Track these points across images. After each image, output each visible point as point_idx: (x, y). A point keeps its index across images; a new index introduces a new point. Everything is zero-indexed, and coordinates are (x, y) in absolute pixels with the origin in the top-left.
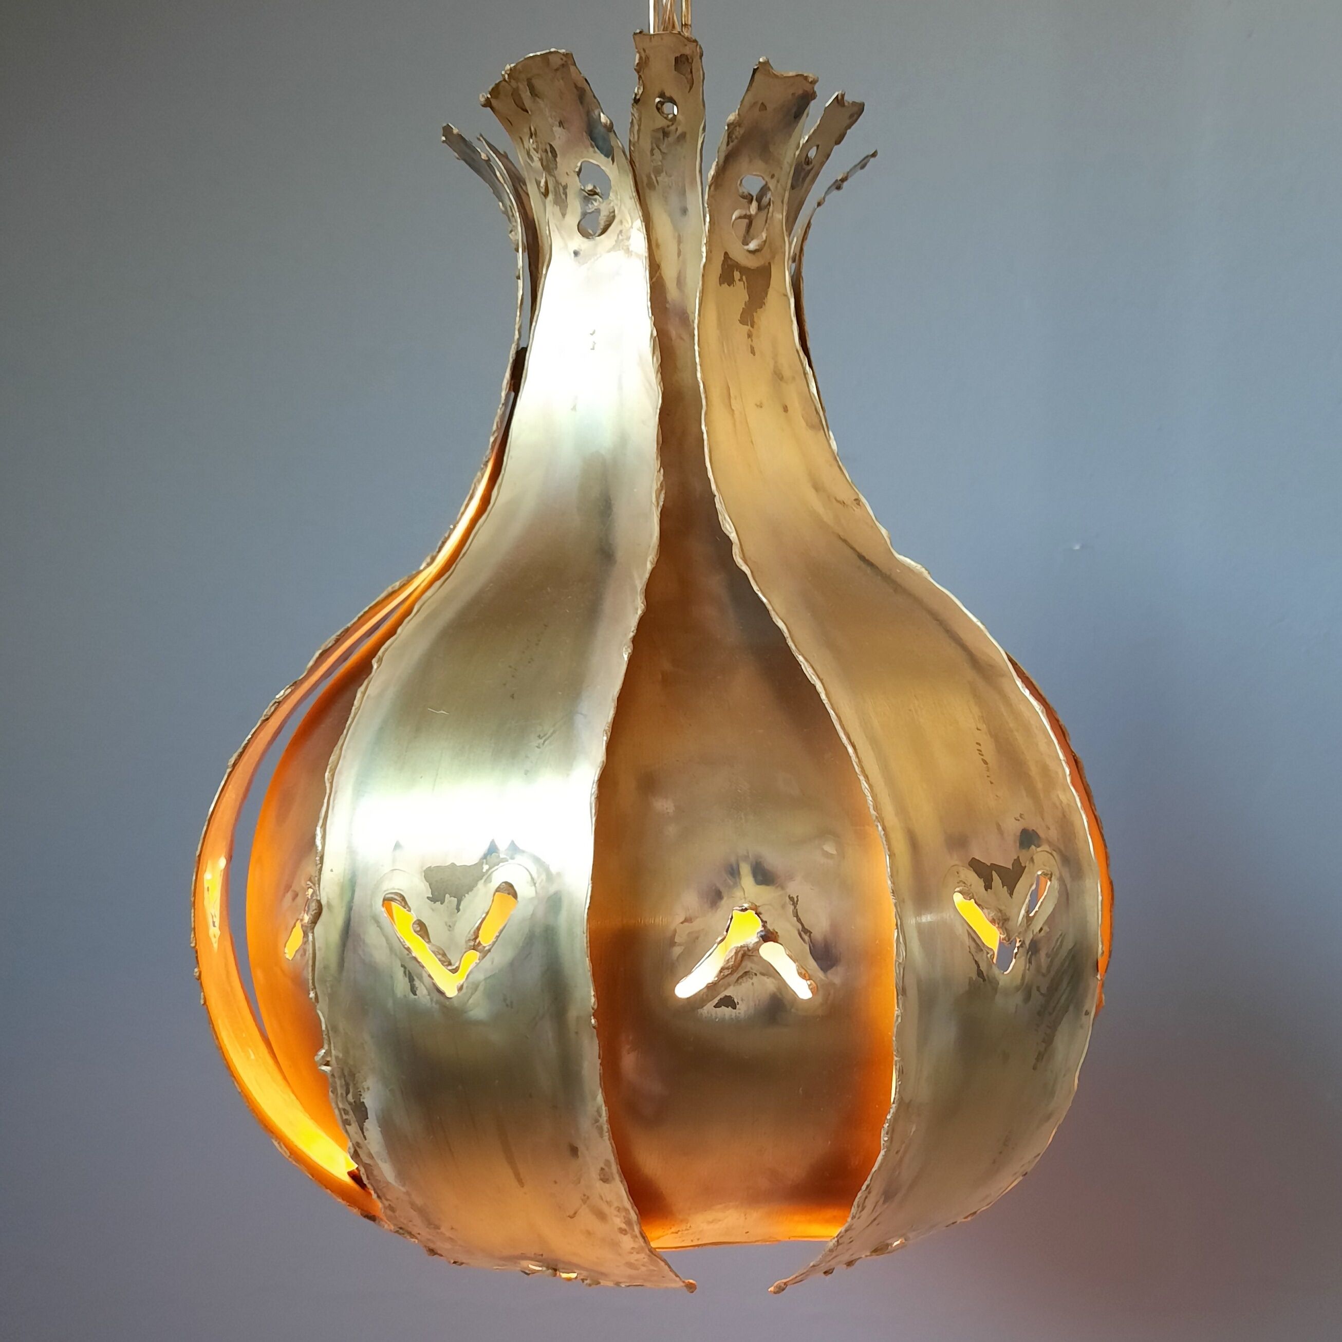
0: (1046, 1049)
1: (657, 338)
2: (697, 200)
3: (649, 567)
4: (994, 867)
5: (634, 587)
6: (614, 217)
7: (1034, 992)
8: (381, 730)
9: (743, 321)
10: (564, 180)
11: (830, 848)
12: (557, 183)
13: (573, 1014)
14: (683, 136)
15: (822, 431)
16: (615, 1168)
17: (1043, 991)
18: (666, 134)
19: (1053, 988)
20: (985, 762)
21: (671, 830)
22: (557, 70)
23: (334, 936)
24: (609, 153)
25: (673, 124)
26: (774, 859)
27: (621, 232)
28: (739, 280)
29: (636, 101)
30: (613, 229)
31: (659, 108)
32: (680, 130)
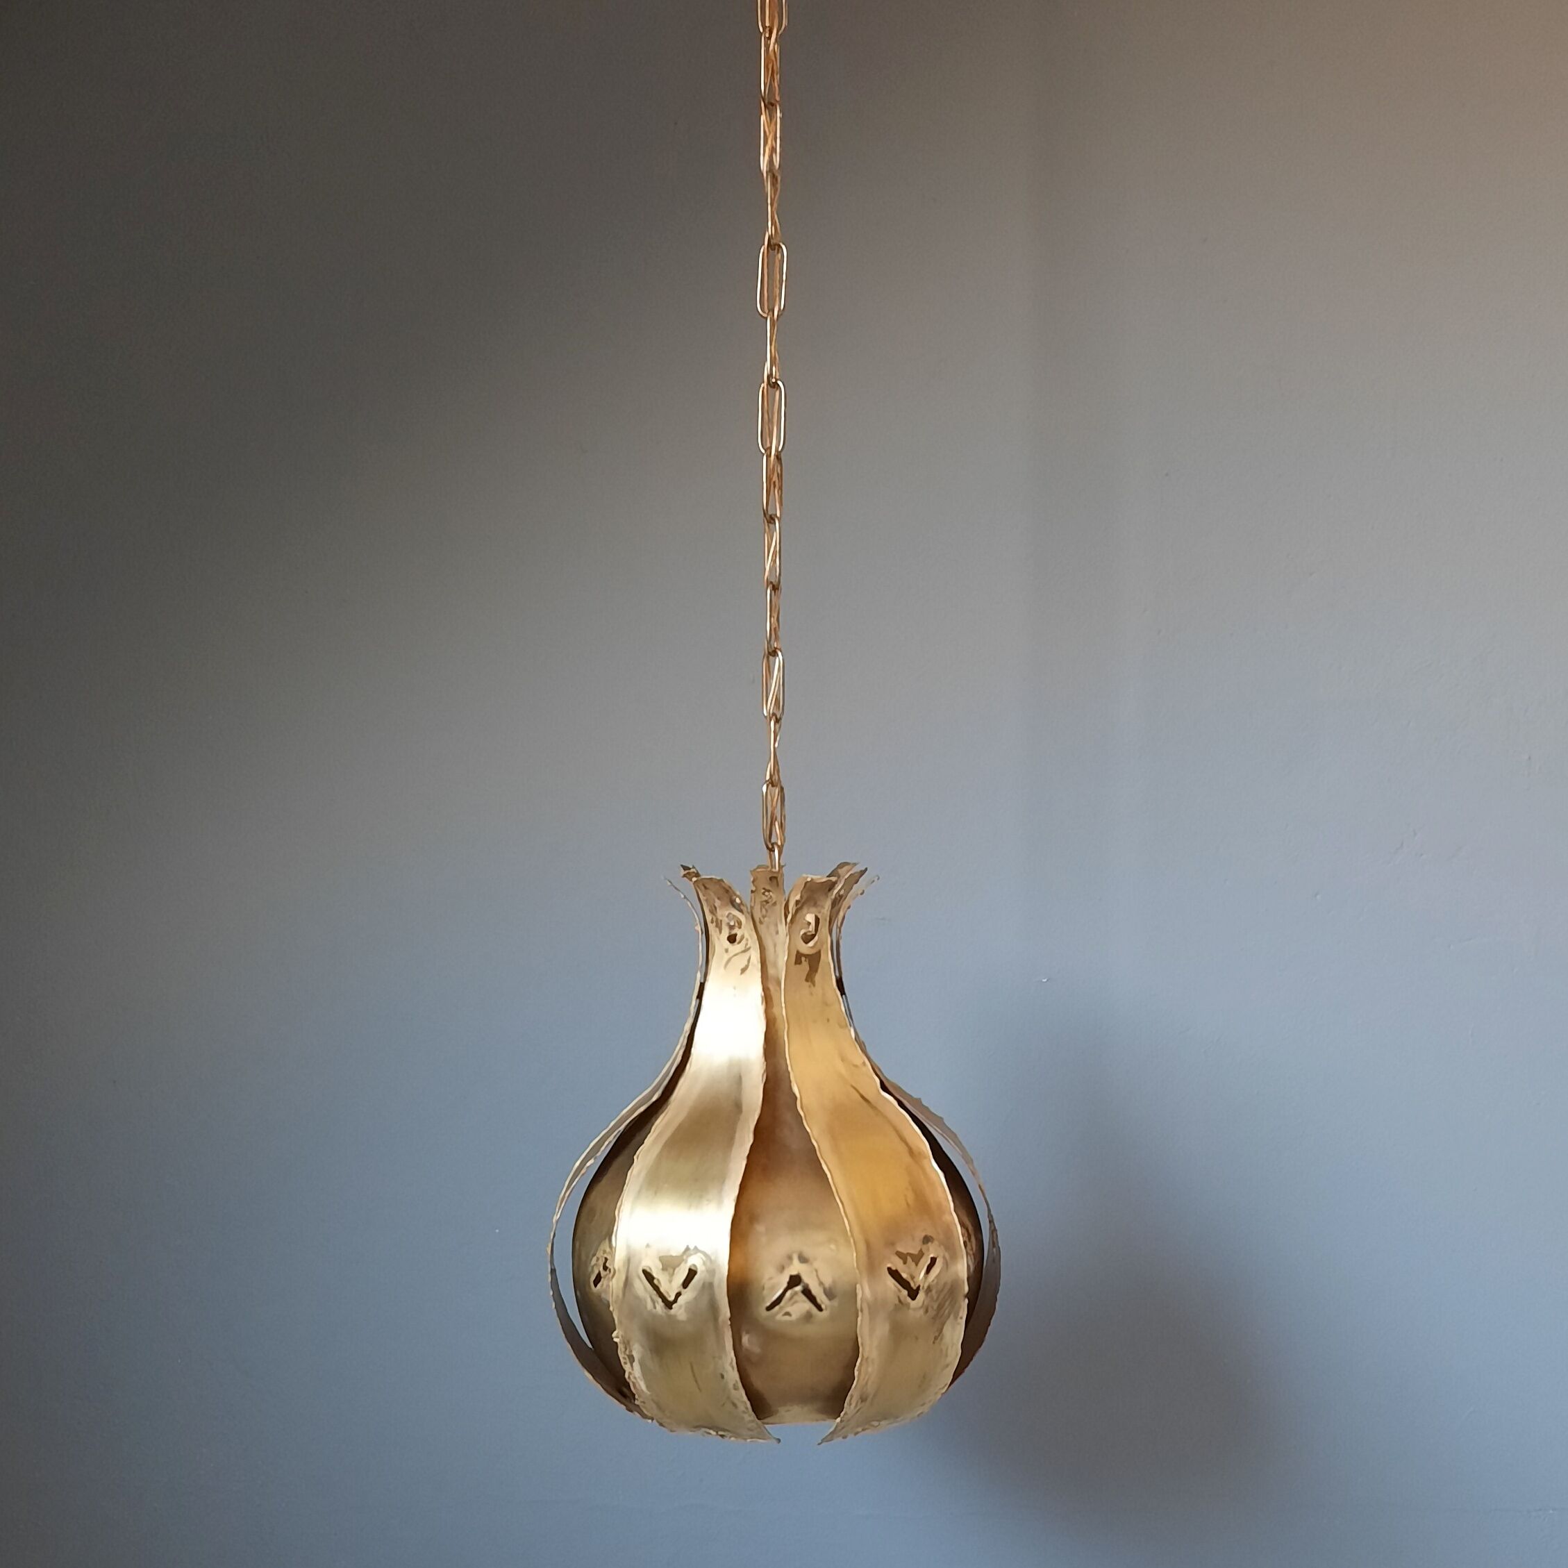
0: (939, 1335)
1: (764, 996)
2: (783, 929)
3: (757, 1117)
4: (908, 1254)
5: (749, 1128)
6: (744, 938)
7: (930, 1309)
8: (639, 1192)
9: (807, 980)
10: (720, 918)
11: (833, 1246)
12: (717, 919)
13: (721, 1319)
14: (775, 903)
16: (740, 1385)
17: (935, 1307)
18: (767, 902)
19: (940, 1307)
20: (908, 1204)
21: (764, 1240)
22: (717, 883)
23: (621, 1284)
24: (741, 911)
26: (808, 1252)
27: (747, 944)
28: (804, 962)
29: (752, 892)
30: (744, 942)
31: (764, 894)
32: (774, 901)
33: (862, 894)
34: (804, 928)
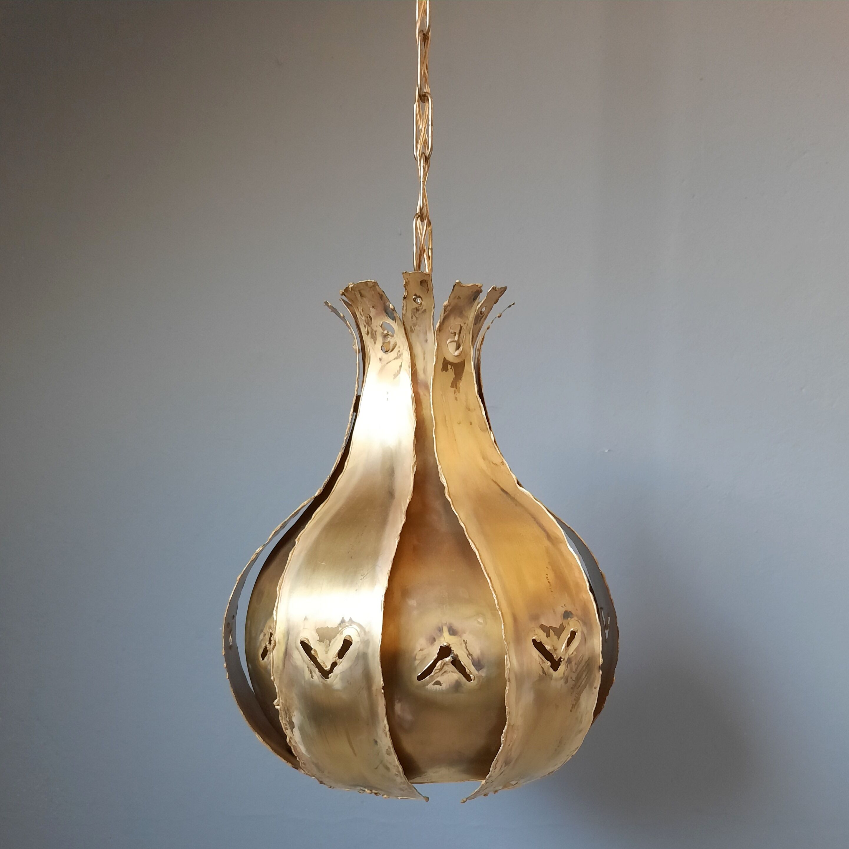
0: (576, 704)
1: (414, 397)
2: (431, 337)
3: (408, 501)
4: (551, 627)
5: (401, 510)
6: (396, 345)
7: (569, 679)
8: (299, 570)
9: (452, 386)
10: (375, 329)
11: (481, 620)
12: (372, 330)
13: (374, 688)
14: (425, 310)
15: (487, 432)
16: (392, 750)
17: (574, 678)
18: (418, 310)
19: (578, 678)
20: (549, 582)
21: (415, 613)
22: (371, 287)
23: (281, 655)
24: (394, 319)
25: (420, 306)
26: (457, 625)
27: (399, 351)
28: (450, 369)
29: (405, 298)
30: (396, 350)
31: (414, 300)
32: (423, 309)
33: (499, 317)
34: (451, 338)
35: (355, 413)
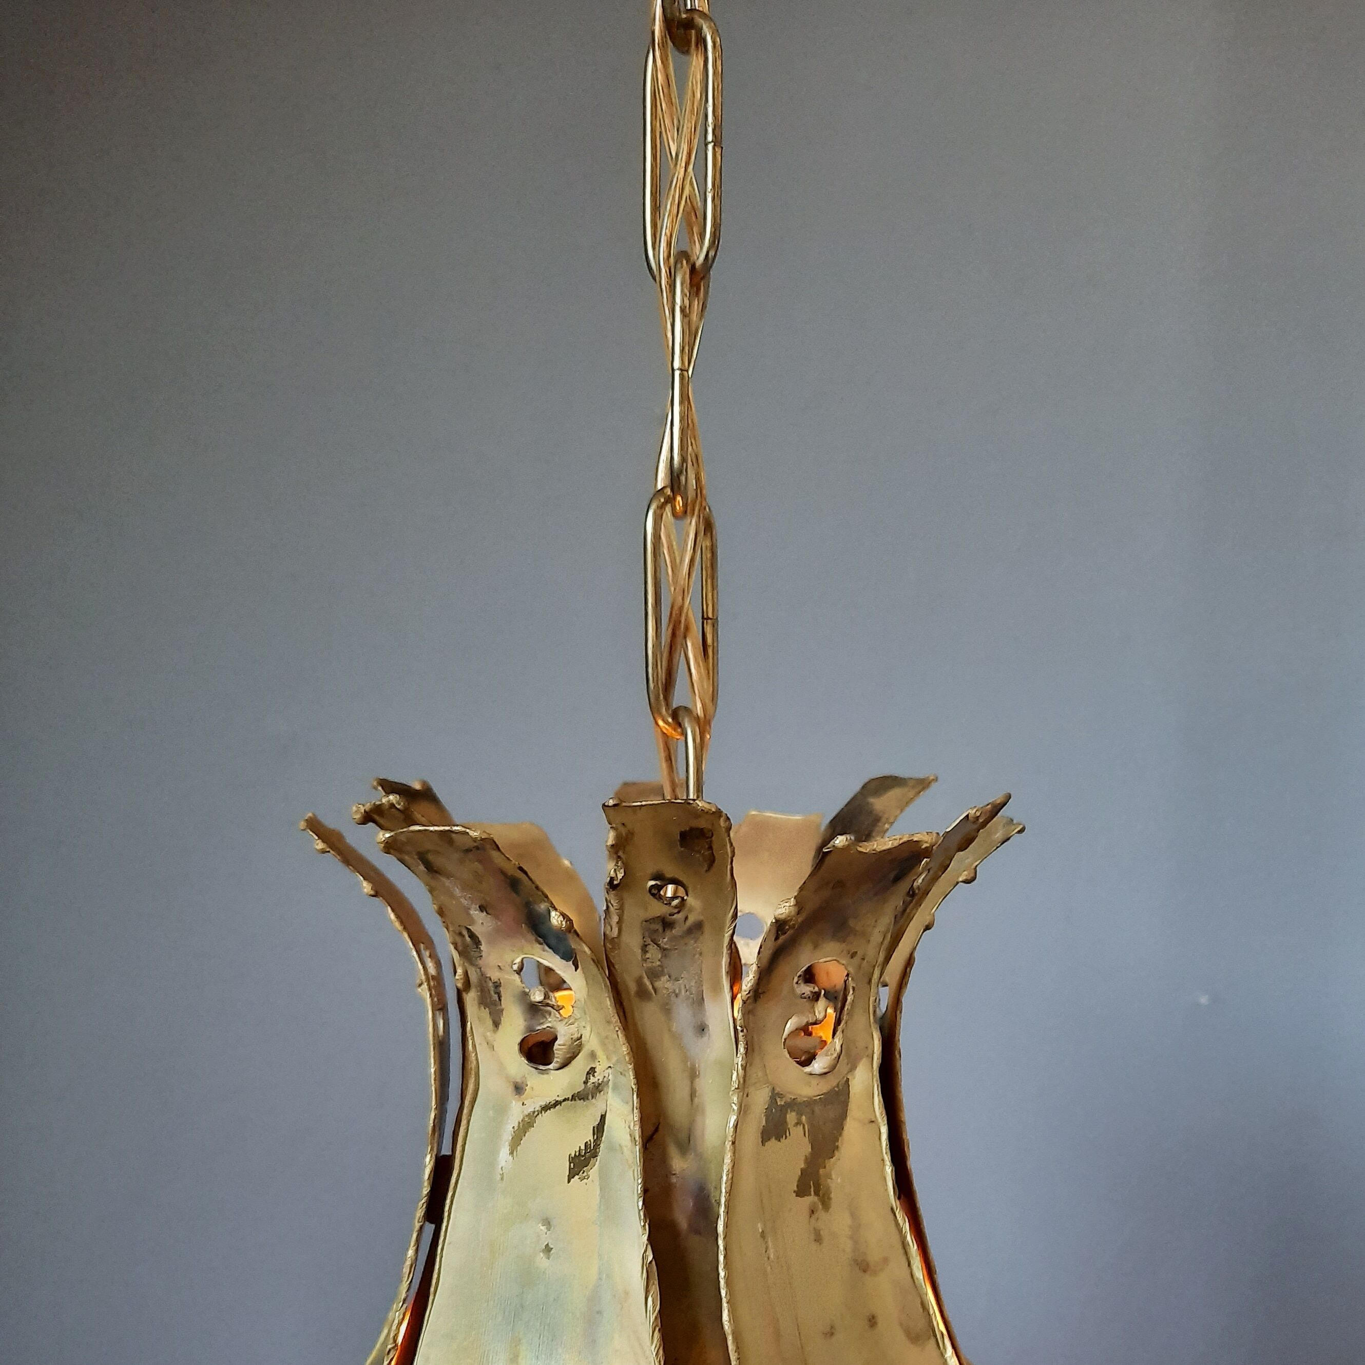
6: (580, 1046)
9: (801, 1190)
10: (494, 975)
12: (484, 978)
14: (698, 927)
18: (667, 924)
24: (568, 954)
25: (678, 912)
27: (592, 1071)
28: (797, 1124)
29: (614, 887)
30: (580, 1064)
31: (655, 892)
32: (692, 919)
33: (967, 882)
34: (800, 1012)
35: (430, 1228)
